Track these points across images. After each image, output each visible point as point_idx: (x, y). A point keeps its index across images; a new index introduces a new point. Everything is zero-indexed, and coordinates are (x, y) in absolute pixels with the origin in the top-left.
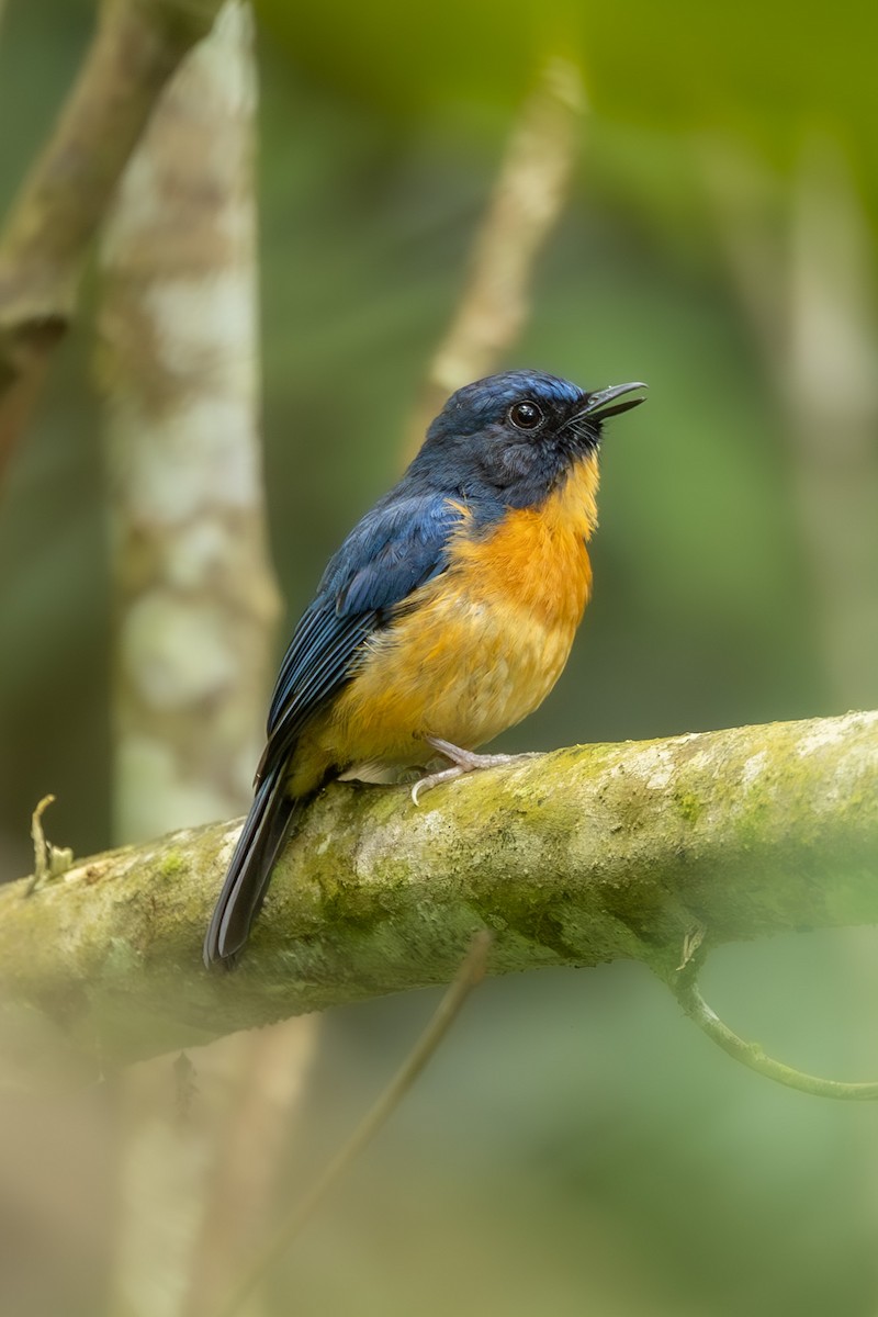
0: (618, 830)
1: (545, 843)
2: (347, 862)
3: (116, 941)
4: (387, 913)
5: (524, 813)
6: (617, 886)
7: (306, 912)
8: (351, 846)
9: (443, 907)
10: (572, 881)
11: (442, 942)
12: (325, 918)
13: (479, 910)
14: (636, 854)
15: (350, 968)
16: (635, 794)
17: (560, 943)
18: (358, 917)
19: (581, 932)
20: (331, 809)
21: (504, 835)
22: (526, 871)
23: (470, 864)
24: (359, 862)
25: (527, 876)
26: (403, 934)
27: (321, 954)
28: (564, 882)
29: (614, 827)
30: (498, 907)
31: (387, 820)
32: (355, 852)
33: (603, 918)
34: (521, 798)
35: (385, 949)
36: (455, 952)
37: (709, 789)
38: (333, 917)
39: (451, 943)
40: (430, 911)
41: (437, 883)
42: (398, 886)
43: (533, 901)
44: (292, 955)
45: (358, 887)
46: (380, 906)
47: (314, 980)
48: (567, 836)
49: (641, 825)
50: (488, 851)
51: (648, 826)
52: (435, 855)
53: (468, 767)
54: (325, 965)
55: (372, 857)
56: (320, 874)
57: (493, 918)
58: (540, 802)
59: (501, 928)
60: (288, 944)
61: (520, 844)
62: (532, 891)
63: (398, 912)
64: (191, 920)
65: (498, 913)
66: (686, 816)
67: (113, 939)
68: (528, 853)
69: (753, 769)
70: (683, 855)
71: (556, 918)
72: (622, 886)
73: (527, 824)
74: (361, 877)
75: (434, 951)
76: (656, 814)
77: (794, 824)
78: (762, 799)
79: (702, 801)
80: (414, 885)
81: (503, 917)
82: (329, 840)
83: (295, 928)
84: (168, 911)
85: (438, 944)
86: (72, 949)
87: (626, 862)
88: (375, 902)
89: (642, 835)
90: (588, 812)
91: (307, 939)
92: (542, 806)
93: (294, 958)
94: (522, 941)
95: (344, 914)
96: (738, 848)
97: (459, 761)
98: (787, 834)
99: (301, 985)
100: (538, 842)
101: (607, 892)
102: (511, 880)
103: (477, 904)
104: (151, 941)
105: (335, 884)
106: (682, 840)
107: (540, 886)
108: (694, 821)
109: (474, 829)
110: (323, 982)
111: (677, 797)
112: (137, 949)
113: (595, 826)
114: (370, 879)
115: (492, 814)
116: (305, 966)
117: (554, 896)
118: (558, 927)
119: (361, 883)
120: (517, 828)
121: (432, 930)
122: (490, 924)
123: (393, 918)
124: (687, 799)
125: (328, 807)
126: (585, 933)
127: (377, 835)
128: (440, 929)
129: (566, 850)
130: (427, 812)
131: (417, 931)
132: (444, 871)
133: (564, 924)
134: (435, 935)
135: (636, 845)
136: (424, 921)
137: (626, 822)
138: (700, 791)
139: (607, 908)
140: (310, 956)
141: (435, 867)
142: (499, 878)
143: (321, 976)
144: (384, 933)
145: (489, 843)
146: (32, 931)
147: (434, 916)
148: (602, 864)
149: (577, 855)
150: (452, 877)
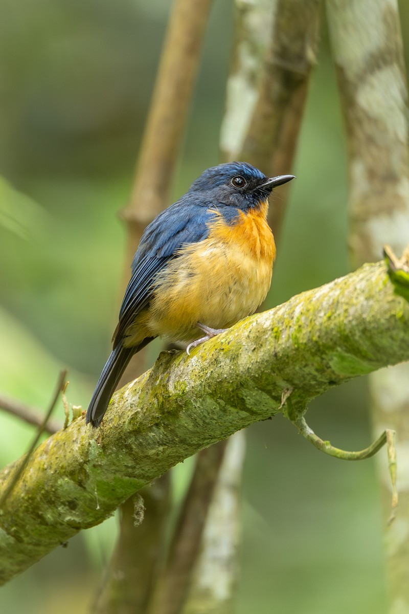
0: (254, 349)
1: (231, 361)
2: (165, 386)
3: (92, 441)
4: (181, 406)
5: (223, 349)
6: (257, 376)
7: (154, 413)
8: (167, 379)
9: (200, 400)
10: (241, 377)
11: (205, 416)
12: (160, 414)
13: (213, 398)
14: (261, 359)
15: (177, 436)
16: (259, 331)
17: (247, 408)
18: (172, 411)
19: (252, 401)
20: (161, 364)
21: (217, 361)
22: (225, 376)
23: (206, 377)
24: (169, 385)
25: (226, 378)
26: (190, 416)
27: (164, 432)
28: (239, 378)
29: (253, 348)
30: (219, 395)
31: (179, 364)
32: (168, 381)
33: (256, 392)
34: (222, 343)
35: (186, 425)
36: (211, 420)
37: (283, 323)
38: (163, 413)
39: (208, 416)
40: (196, 402)
41: (196, 389)
42: (183, 393)
43: (231, 390)
44: (154, 434)
45: (169, 397)
46: (178, 404)
47: (165, 445)
48: (238, 356)
49: (261, 345)
50: (212, 370)
51: (264, 345)
52: (194, 376)
53: (211, 335)
54: (167, 437)
55: (174, 382)
56: (157, 394)
57: (220, 401)
58: (229, 343)
59: (223, 405)
60: (150, 429)
61: (222, 364)
62: (229, 385)
63: (185, 405)
64: (115, 425)
65: (220, 398)
66: (276, 337)
67: (90, 441)
68: (225, 368)
69: (298, 310)
70: (276, 355)
71: (241, 396)
72: (259, 375)
73: (224, 354)
74: (170, 392)
75: (204, 422)
76: (266, 339)
77: (310, 332)
78: (300, 323)
79: (281, 329)
80: (189, 391)
81: (223, 399)
82: (160, 378)
83: (151, 421)
84: (108, 423)
85: (204, 418)
86: (77, 449)
87: (258, 363)
88: (176, 402)
89: (262, 350)
90: (244, 344)
91: (157, 425)
92: (230, 345)
93: (154, 436)
94: (233, 410)
95: (166, 410)
96: (293, 348)
97: (208, 333)
98: (309, 337)
99: (161, 448)
100: (228, 361)
101: (254, 379)
102: (221, 381)
103: (212, 395)
104: (103, 439)
105: (161, 397)
106: (275, 348)
107: (231, 382)
108: (278, 339)
109: (207, 361)
110: (169, 445)
111: (272, 329)
112: (99, 443)
113: (246, 349)
114: (173, 392)
115: (213, 353)
116: (160, 439)
117: (237, 386)
118: (243, 400)
119: (171, 395)
120: (221, 358)
121: (199, 411)
122: (219, 403)
123: (184, 409)
124: (275, 330)
125: (160, 363)
126: (254, 401)
127: (175, 372)
128: (202, 410)
129: (237, 363)
130: (192, 358)
131: (194, 413)
132: (198, 382)
133: (245, 398)
134: (201, 414)
135: (261, 355)
136: (195, 408)
137: (257, 345)
138: (280, 325)
139: (257, 387)
140: (160, 433)
141: (195, 382)
142: (217, 381)
143: (167, 442)
144: (183, 416)
145: (212, 366)
146: (64, 444)
147: (198, 405)
148: (250, 366)
149: (242, 364)
150: (201, 384)
